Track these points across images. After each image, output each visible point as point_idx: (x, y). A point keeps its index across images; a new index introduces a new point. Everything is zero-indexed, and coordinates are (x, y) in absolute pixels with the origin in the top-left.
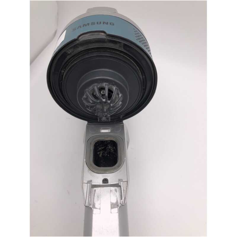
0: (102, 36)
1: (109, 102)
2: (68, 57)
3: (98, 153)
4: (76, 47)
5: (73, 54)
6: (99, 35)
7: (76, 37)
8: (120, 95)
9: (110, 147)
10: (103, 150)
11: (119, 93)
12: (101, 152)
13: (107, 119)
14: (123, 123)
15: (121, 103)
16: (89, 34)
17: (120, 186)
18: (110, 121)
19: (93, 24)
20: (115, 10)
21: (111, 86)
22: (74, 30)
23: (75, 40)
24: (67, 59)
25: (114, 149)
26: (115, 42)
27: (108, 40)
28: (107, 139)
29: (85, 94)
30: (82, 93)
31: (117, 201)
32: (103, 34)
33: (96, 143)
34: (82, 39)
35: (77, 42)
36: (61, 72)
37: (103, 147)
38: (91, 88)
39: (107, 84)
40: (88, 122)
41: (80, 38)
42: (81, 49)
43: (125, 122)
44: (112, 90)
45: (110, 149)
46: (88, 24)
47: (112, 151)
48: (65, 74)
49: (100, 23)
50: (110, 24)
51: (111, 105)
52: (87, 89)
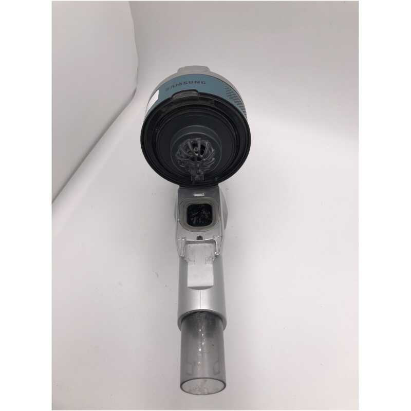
0: (194, 94)
1: (202, 156)
2: (162, 115)
3: (192, 219)
4: (170, 105)
5: (167, 112)
6: (191, 93)
7: (170, 96)
8: (213, 150)
9: (204, 212)
10: (197, 215)
11: (212, 148)
12: (195, 218)
13: (201, 177)
14: (218, 187)
15: (214, 159)
16: (181, 93)
17: (214, 242)
18: (203, 179)
19: (186, 83)
20: (207, 67)
21: (203, 141)
22: (168, 89)
23: (169, 99)
24: (161, 117)
25: (208, 215)
26: (207, 100)
27: (200, 98)
28: (200, 203)
29: (179, 150)
30: (176, 149)
31: (212, 254)
32: (195, 92)
33: (189, 207)
34: (175, 98)
35: (172, 100)
36: (155, 130)
37: (196, 212)
38: (184, 144)
39: (200, 139)
40: (180, 186)
41: (174, 97)
42: (174, 107)
43: (220, 185)
44: (204, 145)
45: (204, 215)
46: (181, 84)
47: (207, 216)
48: (158, 132)
49: (192, 82)
50: (202, 83)
51: (204, 160)
52: (181, 145)
